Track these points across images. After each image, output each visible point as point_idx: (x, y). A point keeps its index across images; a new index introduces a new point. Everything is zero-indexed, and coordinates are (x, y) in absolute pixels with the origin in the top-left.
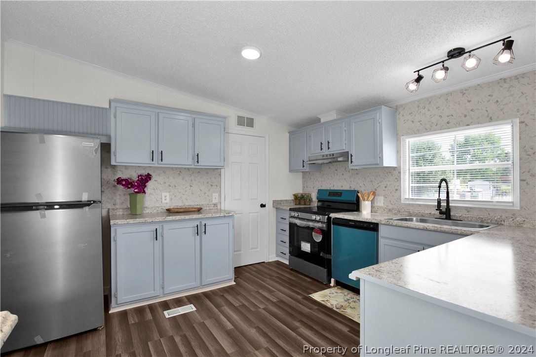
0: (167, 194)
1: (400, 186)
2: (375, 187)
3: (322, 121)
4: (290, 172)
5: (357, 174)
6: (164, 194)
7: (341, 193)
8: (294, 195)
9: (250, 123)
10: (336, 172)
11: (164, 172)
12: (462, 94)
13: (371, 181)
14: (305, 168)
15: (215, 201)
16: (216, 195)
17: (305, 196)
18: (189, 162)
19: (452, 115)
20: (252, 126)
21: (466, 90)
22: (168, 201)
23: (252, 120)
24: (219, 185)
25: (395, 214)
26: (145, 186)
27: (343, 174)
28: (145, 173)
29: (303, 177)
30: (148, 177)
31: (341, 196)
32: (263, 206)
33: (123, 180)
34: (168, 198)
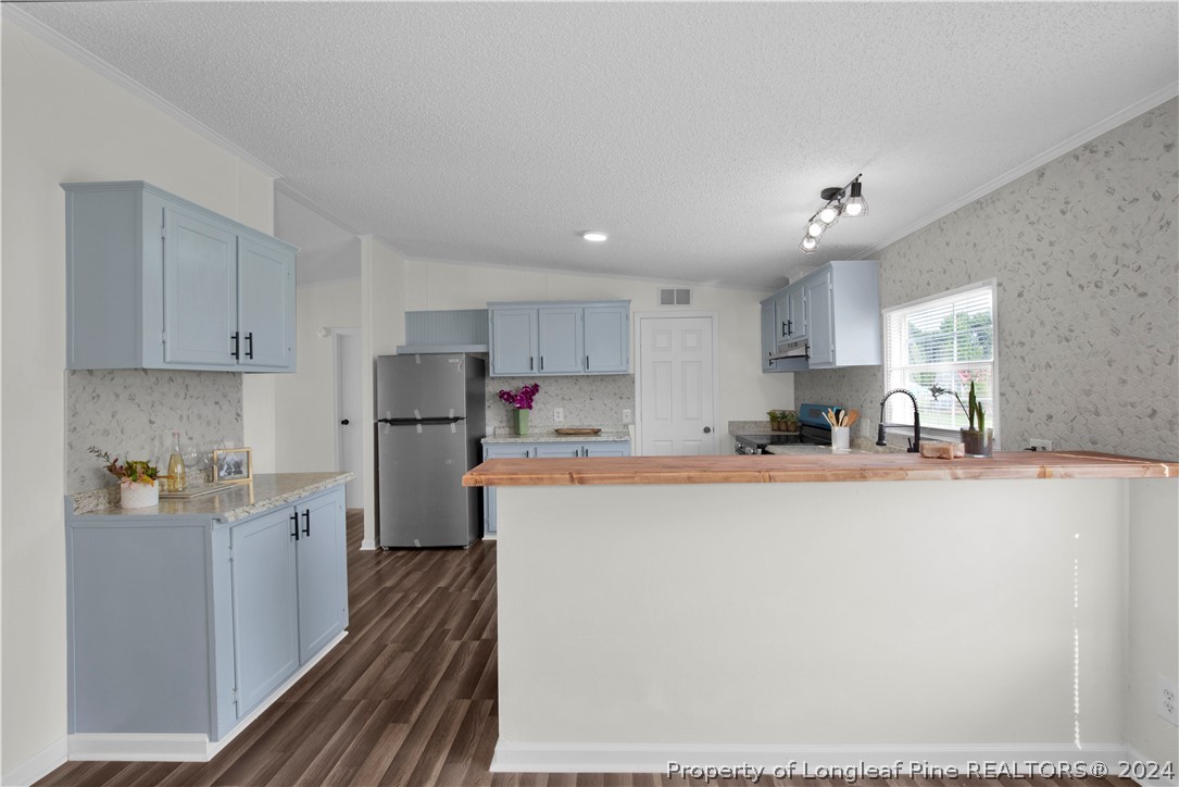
0: (561, 409)
3: (791, 281)
4: (764, 372)
6: (556, 410)
9: (684, 297)
11: (557, 382)
12: (939, 230)
14: (773, 366)
15: (625, 421)
16: (627, 411)
17: (790, 416)
18: (577, 368)
20: (687, 302)
21: (944, 222)
22: (561, 419)
23: (687, 292)
24: (631, 397)
26: (532, 400)
28: (530, 383)
29: (795, 381)
30: (535, 389)
32: (707, 430)
33: (504, 393)
34: (561, 415)
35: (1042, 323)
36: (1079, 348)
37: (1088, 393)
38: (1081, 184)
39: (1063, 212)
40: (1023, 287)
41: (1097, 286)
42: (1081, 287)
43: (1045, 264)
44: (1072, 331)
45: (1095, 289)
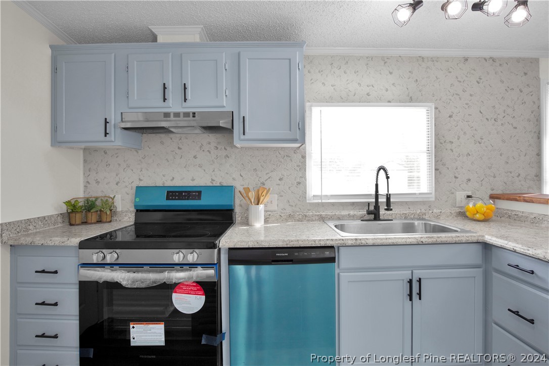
1: (304, 176)
2: (262, 180)
3: (160, 39)
4: (52, 145)
5: (227, 156)
7: (200, 192)
8: (68, 203)
10: (178, 151)
12: (384, 62)
13: (255, 170)
14: (111, 137)
17: (98, 203)
19: (373, 86)
21: (388, 58)
25: (298, 221)
27: (195, 157)
29: (85, 161)
31: (199, 198)
35: (465, 133)
36: (486, 147)
37: (490, 168)
38: (488, 73)
39: (478, 83)
40: (453, 113)
41: (495, 120)
42: (487, 119)
43: (467, 104)
44: (482, 139)
45: (494, 122)
